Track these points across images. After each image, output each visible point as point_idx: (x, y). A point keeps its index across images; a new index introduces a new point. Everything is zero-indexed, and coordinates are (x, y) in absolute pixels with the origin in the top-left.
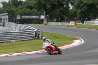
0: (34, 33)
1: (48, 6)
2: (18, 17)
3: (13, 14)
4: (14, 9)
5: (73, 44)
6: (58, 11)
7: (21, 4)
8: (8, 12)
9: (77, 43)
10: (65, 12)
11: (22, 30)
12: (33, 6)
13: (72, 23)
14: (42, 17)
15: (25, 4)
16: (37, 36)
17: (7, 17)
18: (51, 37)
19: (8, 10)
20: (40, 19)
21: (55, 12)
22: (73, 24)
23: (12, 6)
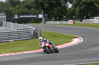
0: (33, 32)
1: (46, 5)
2: (16, 17)
3: (11, 14)
4: (11, 9)
5: (72, 43)
6: (55, 10)
7: (19, 4)
8: (5, 11)
9: (76, 41)
10: (63, 10)
11: (21, 29)
12: (30, 5)
13: (70, 22)
14: (40, 16)
15: (23, 3)
16: (36, 35)
17: (5, 17)
18: (50, 36)
19: (6, 9)
20: (38, 19)
21: (53, 11)
22: (72, 23)
23: (10, 6)
